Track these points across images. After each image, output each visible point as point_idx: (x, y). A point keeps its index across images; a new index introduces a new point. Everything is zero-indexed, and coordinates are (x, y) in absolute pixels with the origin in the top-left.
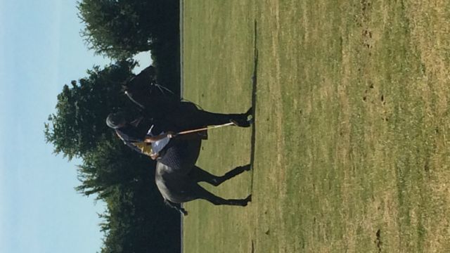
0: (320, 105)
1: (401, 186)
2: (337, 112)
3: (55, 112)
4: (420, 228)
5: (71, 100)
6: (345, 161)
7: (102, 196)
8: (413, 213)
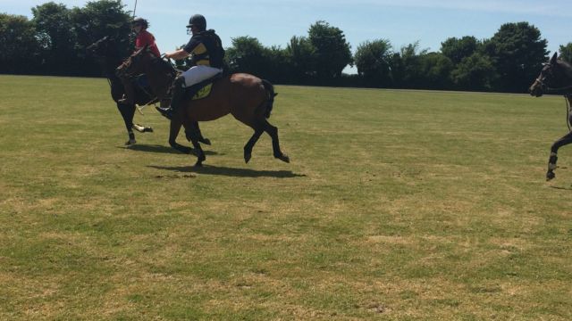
0: (357, 151)
1: (332, 187)
2: (356, 159)
3: (330, 26)
4: (314, 195)
5: (336, 34)
6: (334, 162)
7: (289, 47)
8: (320, 192)
